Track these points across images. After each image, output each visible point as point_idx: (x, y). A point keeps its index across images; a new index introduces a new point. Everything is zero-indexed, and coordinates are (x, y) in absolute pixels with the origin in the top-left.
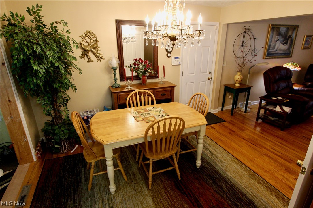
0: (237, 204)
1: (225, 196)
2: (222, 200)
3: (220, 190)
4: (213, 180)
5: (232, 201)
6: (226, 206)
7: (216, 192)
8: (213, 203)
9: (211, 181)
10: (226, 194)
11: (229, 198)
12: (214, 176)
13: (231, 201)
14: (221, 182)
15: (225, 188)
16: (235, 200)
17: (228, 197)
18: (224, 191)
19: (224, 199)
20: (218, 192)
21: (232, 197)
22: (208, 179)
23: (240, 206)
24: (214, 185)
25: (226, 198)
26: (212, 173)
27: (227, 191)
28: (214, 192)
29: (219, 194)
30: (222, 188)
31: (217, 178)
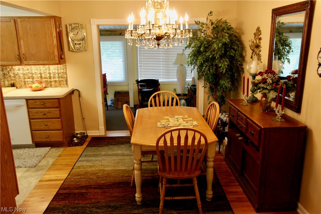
0: (74, 209)
1: (88, 205)
2: (87, 202)
3: (97, 205)
4: (112, 207)
5: (79, 207)
6: (80, 201)
7: (99, 202)
8: (90, 195)
9: (112, 205)
10: (89, 207)
11: (84, 207)
12: (117, 210)
13: (81, 207)
14: (104, 212)
15: (96, 210)
16: (79, 210)
17: (86, 207)
18: (94, 208)
19: (87, 203)
20: (96, 203)
21: (83, 210)
22: (117, 204)
23: (71, 209)
24: (106, 204)
25: (85, 206)
26: (122, 211)
27: (92, 210)
28: (99, 201)
29: (94, 203)
30: (98, 208)
31: (112, 211)
